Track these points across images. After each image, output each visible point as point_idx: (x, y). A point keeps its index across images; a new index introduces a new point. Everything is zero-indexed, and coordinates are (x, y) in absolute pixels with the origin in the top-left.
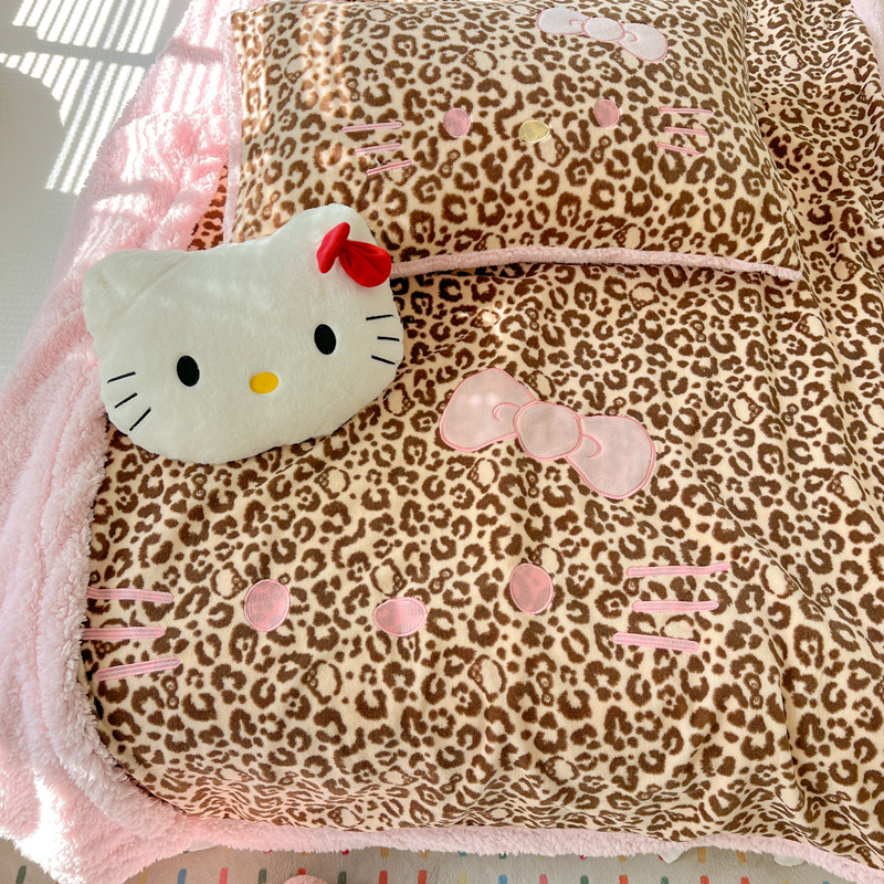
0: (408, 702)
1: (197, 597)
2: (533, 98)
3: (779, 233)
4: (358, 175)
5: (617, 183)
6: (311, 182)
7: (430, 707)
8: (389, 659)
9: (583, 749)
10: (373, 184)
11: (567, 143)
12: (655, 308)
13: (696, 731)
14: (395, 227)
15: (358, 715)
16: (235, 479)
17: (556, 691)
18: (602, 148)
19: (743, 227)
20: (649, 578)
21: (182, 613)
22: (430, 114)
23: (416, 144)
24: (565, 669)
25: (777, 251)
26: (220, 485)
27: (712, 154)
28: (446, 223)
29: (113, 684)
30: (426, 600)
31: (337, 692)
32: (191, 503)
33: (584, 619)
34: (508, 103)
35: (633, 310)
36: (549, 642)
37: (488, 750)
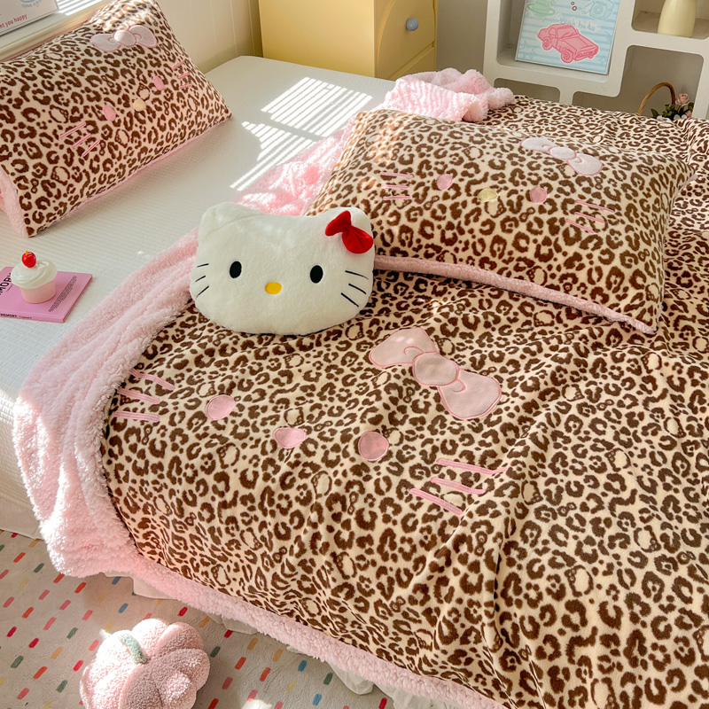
0: (269, 483)
1: (186, 392)
2: (495, 178)
3: (639, 296)
4: (378, 198)
5: (532, 237)
6: (350, 197)
7: (281, 491)
8: (270, 456)
9: (362, 552)
10: (384, 205)
11: (506, 206)
12: (547, 329)
13: (435, 560)
14: (390, 232)
15: (239, 482)
16: (240, 343)
17: (358, 506)
18: (528, 214)
19: (614, 286)
20: (449, 468)
21: (174, 396)
22: (431, 174)
23: (416, 189)
24: (370, 496)
25: (636, 307)
26: (231, 343)
27: (603, 235)
28: (420, 237)
29: (120, 420)
30: (309, 433)
31: (233, 464)
32: (210, 346)
33: (397, 473)
34: (478, 177)
35: (533, 325)
36: (368, 478)
37: (305, 532)
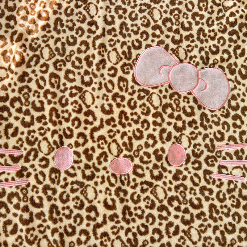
0: (125, 203)
1: (33, 153)
7: (135, 205)
8: (117, 186)
20: (226, 151)
21: (27, 160)
24: (191, 189)
30: (132, 160)
32: (24, 108)
33: (199, 168)
35: (224, 12)
36: (185, 178)
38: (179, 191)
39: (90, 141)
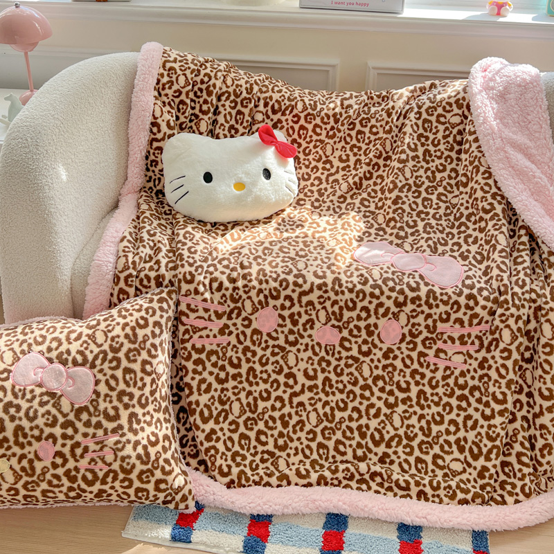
0: (327, 374)
1: (236, 311)
7: (337, 378)
8: (320, 355)
9: (405, 407)
13: (459, 403)
15: (304, 377)
17: (395, 380)
20: (448, 334)
21: (230, 317)
24: (401, 371)
31: (296, 366)
33: (414, 349)
36: (395, 358)
37: (360, 403)
38: (387, 370)
39: (297, 305)
